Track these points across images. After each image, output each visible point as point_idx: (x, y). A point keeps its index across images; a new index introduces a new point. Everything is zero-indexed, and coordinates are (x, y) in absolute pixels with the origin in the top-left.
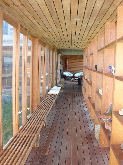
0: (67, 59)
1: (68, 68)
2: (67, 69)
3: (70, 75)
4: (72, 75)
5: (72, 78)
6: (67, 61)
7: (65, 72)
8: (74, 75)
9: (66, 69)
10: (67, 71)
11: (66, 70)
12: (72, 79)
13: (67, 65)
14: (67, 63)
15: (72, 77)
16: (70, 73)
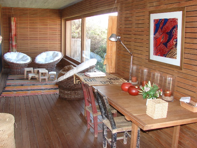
0: (13, 19)
1: (16, 42)
2: (14, 43)
3: (22, 59)
4: (29, 60)
5: (31, 69)
6: (13, 24)
7: (9, 52)
8: (33, 59)
9: (12, 44)
10: (14, 48)
11: (12, 46)
12: (30, 72)
13: (13, 32)
14: (13, 27)
15: (29, 65)
16: (22, 55)
